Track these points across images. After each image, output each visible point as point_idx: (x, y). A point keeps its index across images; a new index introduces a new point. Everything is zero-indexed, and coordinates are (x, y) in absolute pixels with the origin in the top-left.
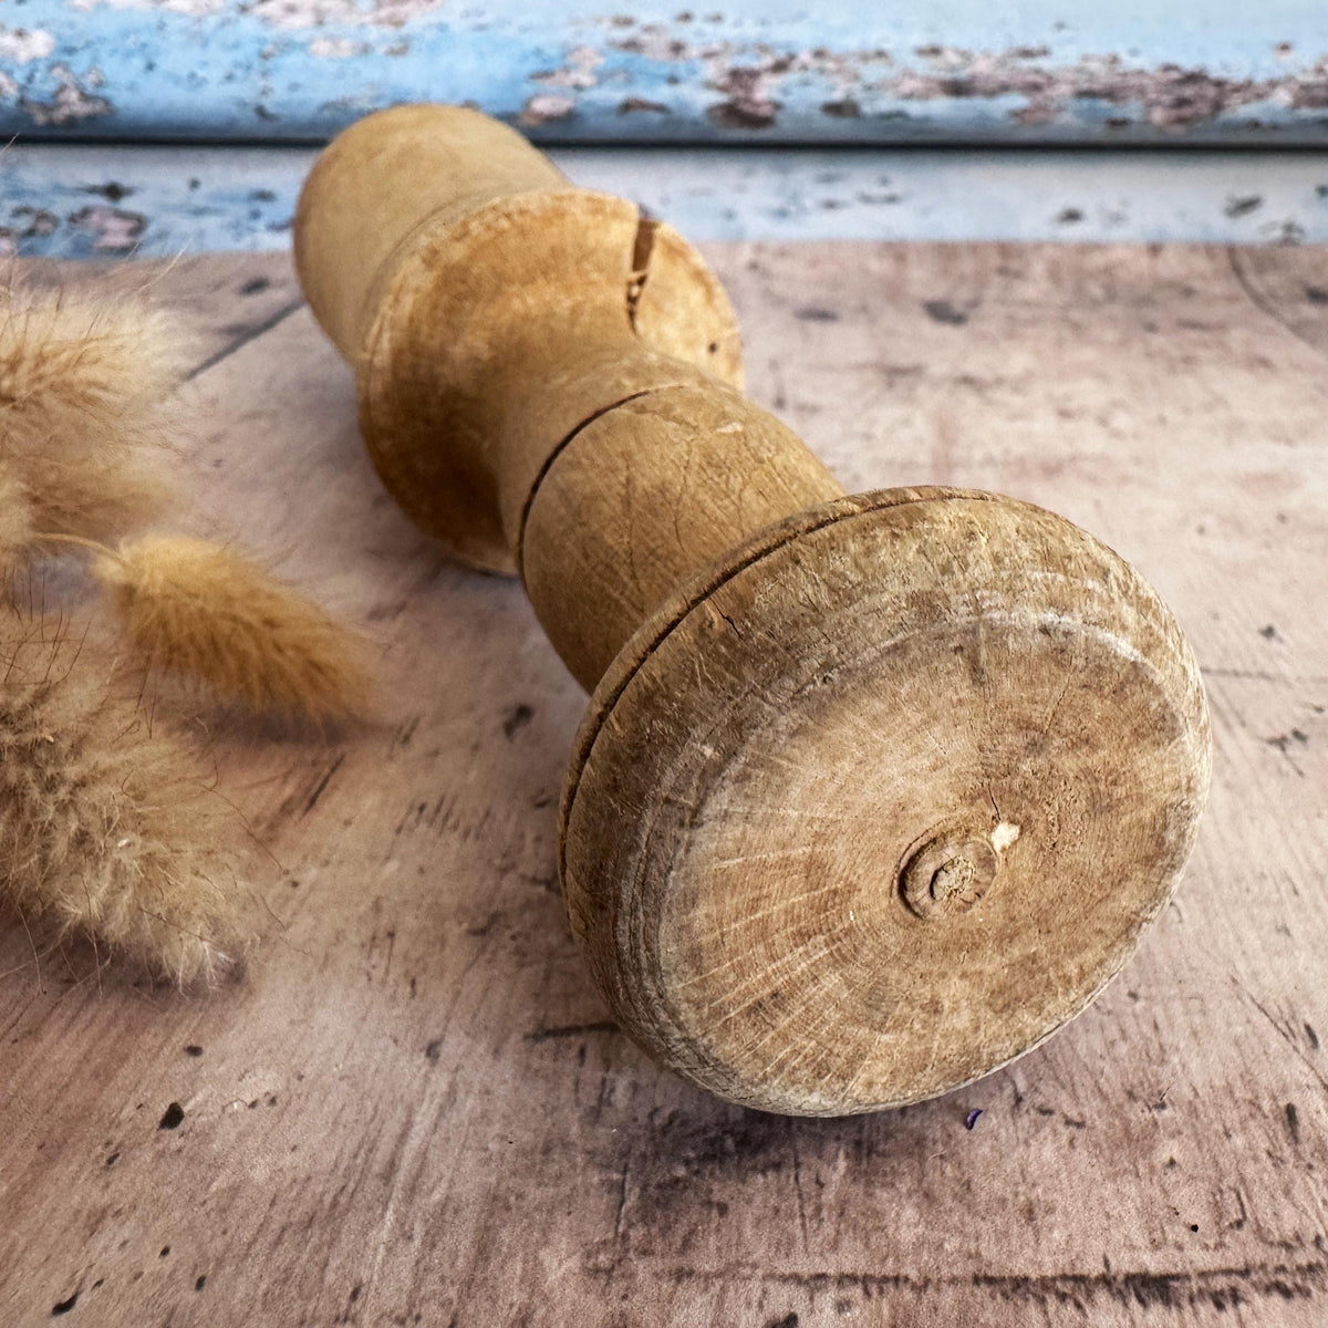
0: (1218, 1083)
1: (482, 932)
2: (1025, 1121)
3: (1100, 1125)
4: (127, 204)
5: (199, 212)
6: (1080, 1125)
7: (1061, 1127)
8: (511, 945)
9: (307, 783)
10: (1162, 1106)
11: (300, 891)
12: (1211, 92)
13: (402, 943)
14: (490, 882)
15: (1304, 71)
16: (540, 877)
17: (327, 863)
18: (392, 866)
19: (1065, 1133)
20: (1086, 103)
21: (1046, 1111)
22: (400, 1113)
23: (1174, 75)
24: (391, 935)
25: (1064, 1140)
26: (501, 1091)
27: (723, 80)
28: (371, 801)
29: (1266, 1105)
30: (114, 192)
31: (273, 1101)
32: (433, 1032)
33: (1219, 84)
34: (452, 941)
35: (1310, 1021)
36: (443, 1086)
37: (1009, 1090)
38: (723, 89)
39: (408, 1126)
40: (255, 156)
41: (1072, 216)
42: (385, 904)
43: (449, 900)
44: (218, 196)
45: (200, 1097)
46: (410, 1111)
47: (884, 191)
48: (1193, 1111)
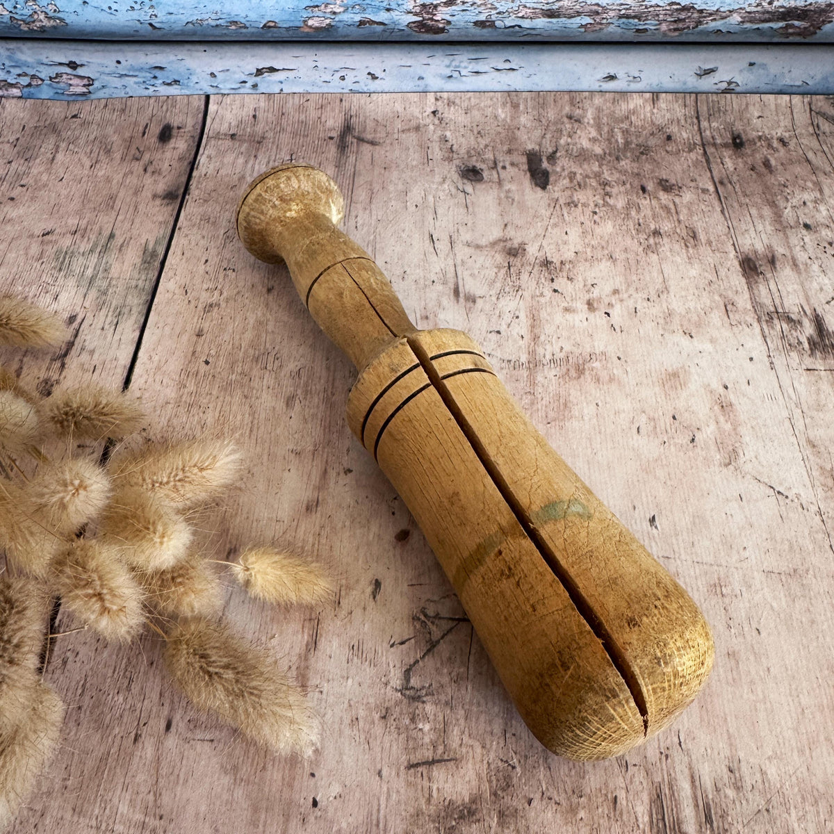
0: (598, 787)
1: (384, 717)
2: (544, 803)
3: (564, 805)
4: (80, 72)
5: (121, 76)
6: (559, 804)
7: (553, 805)
8: (395, 724)
9: (311, 633)
10: (581, 797)
11: (324, 696)
12: (696, 15)
13: (361, 724)
14: (382, 691)
15: (750, 5)
16: (398, 688)
17: (329, 681)
18: (350, 681)
19: (555, 807)
20: (624, 20)
21: (550, 799)
22: (376, 801)
23: (675, 7)
24: (357, 719)
25: (554, 809)
26: (402, 791)
27: (418, 9)
28: (335, 643)
29: (609, 796)
30: (73, 65)
31: (340, 796)
32: (379, 767)
33: (701, 11)
34: (376, 722)
35: (628, 759)
36: (385, 789)
37: (541, 790)
38: (416, 14)
39: (379, 805)
40: (150, 48)
41: (612, 78)
42: (352, 703)
43: (372, 700)
44: (132, 68)
45: (320, 795)
46: (379, 800)
47: (508, 66)
48: (590, 799)
